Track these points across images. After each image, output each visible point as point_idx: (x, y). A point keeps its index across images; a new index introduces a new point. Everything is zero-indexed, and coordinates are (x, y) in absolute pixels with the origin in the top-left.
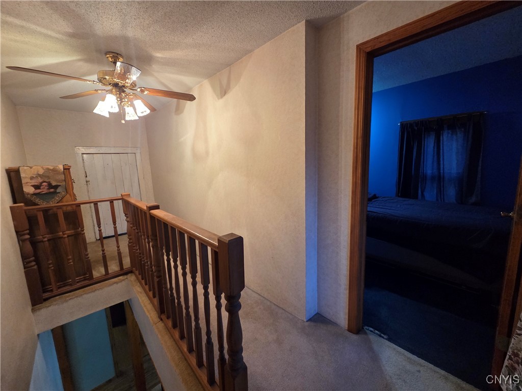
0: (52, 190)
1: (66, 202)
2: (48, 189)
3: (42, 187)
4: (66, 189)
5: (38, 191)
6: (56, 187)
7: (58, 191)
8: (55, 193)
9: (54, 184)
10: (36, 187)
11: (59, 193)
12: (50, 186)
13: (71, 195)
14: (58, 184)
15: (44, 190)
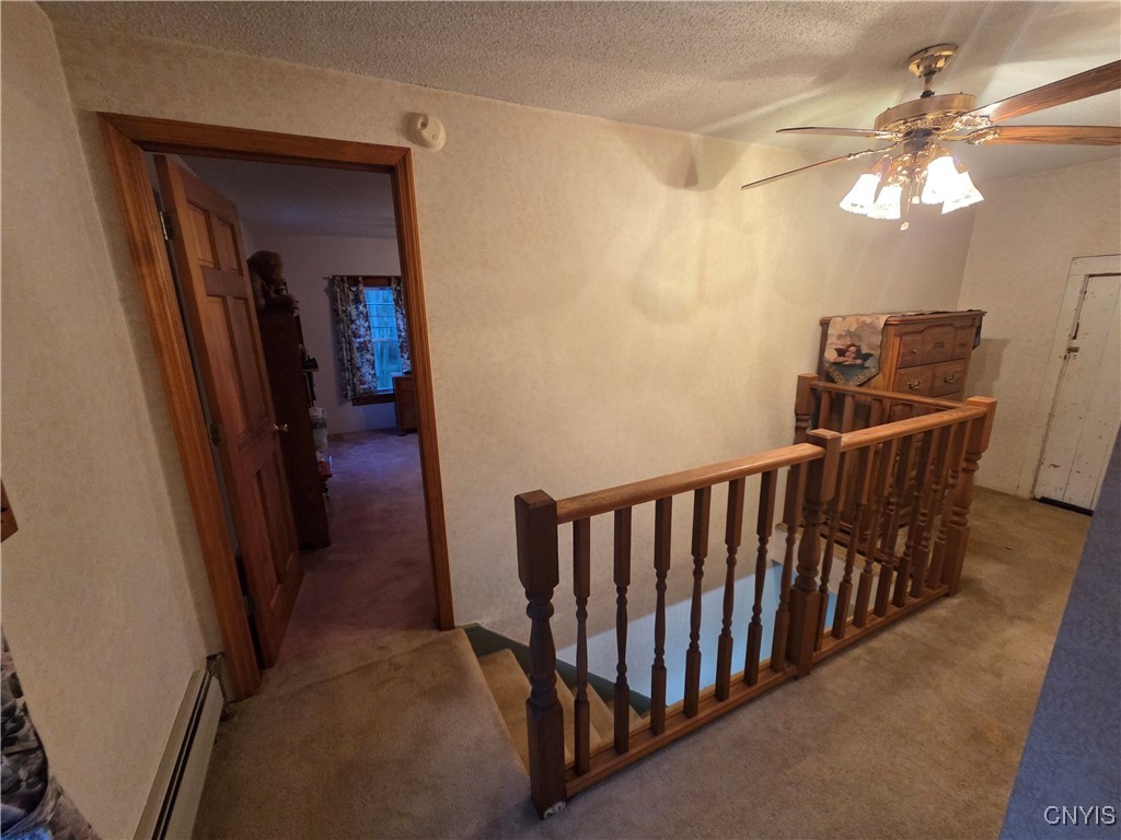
0: (859, 361)
1: (875, 388)
2: (855, 358)
3: (847, 354)
4: (879, 363)
5: (841, 359)
6: (867, 357)
7: (867, 364)
8: (862, 367)
9: (865, 350)
10: (841, 352)
11: (867, 368)
12: (858, 354)
13: (884, 376)
14: (872, 352)
15: (848, 359)
